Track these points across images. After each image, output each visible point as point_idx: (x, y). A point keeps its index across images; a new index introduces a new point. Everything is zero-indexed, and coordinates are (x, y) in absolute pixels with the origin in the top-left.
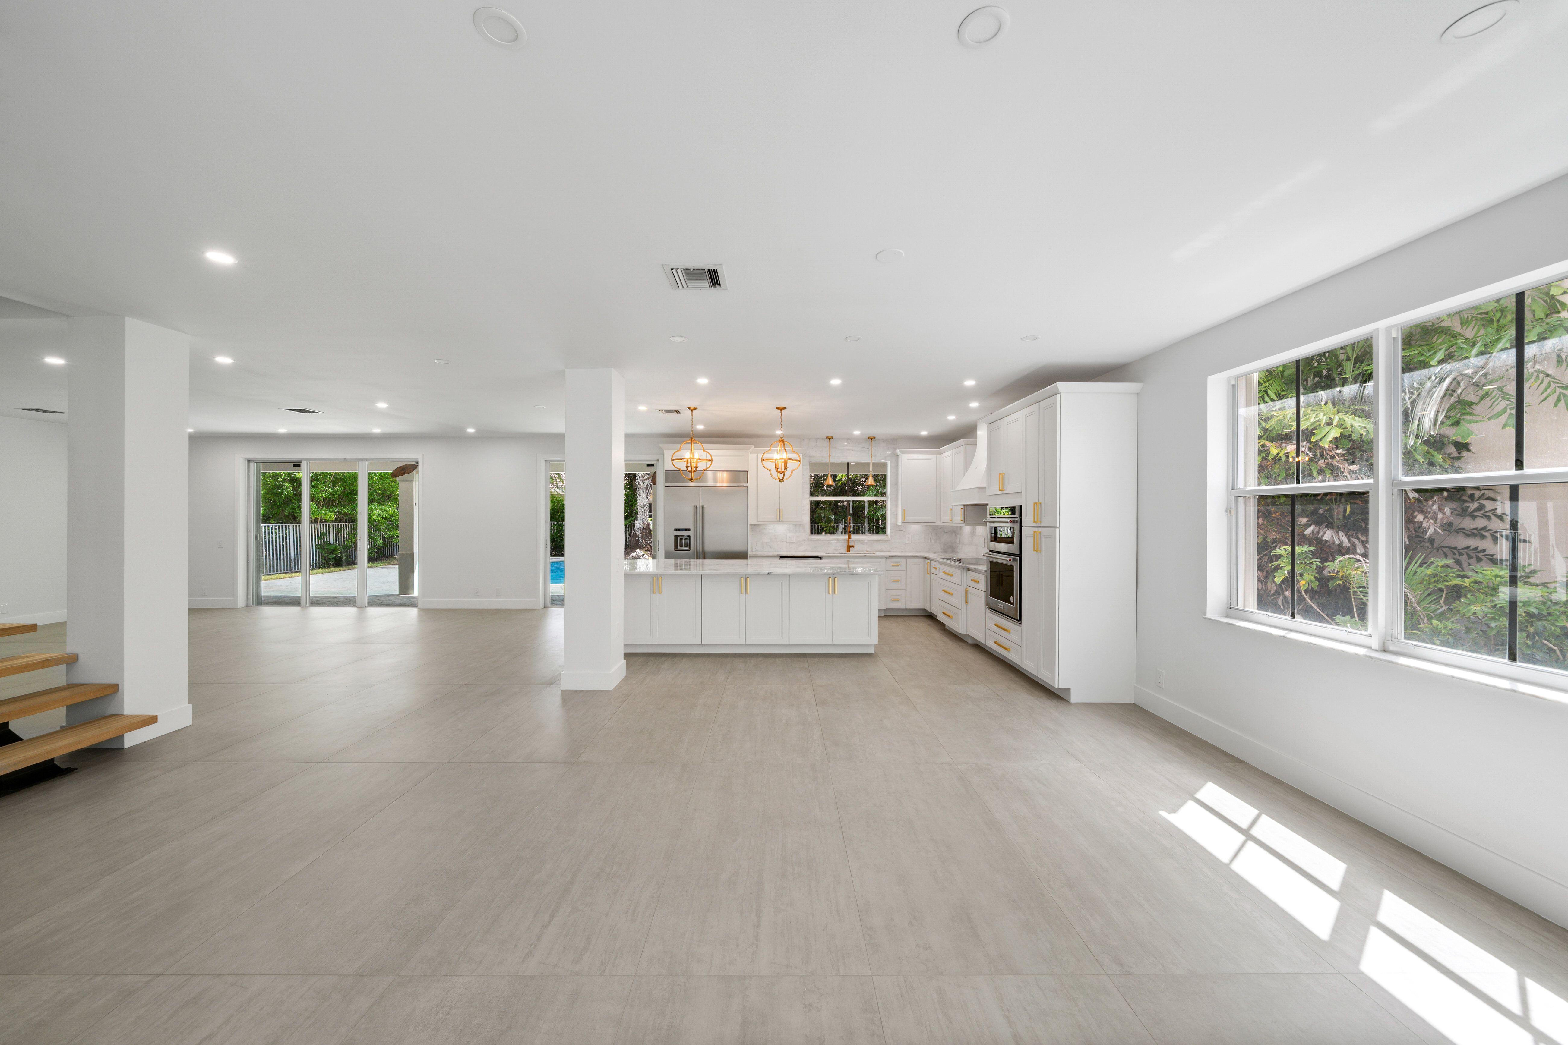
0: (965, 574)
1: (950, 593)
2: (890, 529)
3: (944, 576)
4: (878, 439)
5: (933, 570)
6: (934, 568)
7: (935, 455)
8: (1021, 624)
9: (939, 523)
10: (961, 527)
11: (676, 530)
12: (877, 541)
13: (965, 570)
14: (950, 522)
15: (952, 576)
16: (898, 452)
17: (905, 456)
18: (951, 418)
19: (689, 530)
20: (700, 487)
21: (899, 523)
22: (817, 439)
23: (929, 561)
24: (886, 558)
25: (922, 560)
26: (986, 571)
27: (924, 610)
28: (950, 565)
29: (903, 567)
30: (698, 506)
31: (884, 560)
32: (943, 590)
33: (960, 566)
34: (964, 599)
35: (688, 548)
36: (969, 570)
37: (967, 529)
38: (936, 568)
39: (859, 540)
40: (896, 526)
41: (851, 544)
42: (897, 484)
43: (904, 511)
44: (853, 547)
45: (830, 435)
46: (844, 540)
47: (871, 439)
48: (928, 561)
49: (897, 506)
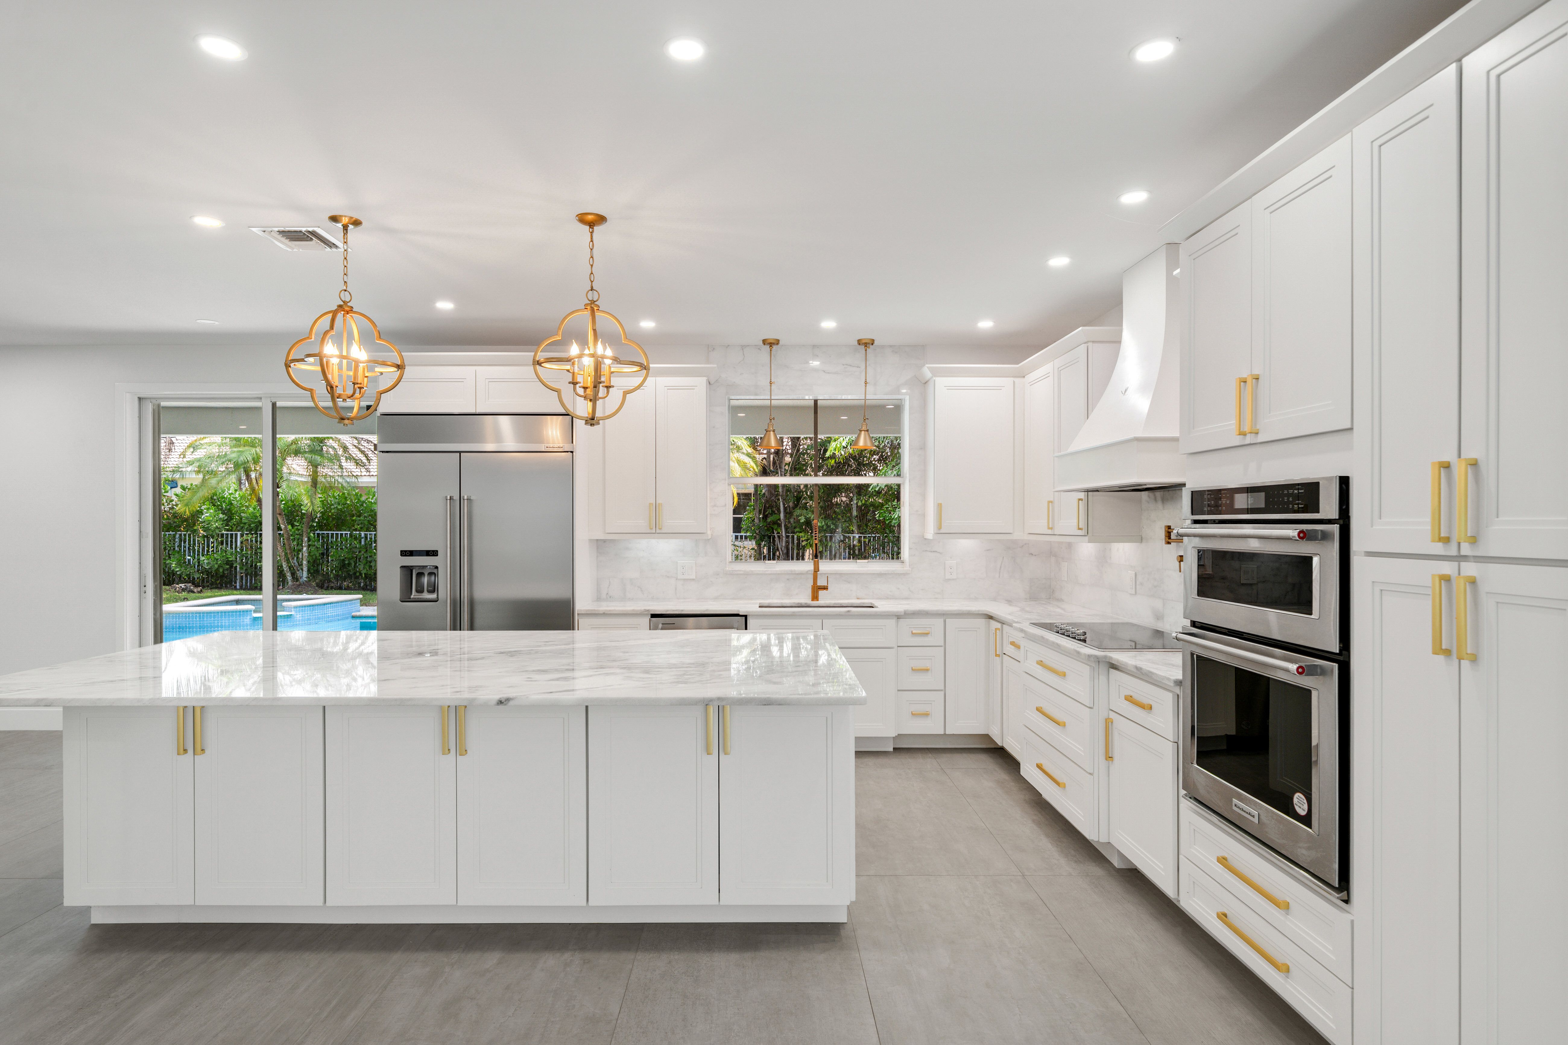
0: (1103, 678)
1: (1058, 723)
2: (910, 549)
3: (1039, 671)
4: (883, 347)
5: (1009, 649)
6: (1012, 643)
7: (1012, 379)
8: (1347, 901)
9: (1018, 535)
10: (1070, 545)
11: (404, 553)
12: (880, 575)
13: (1103, 668)
14: (1050, 532)
15: (1063, 675)
16: (927, 372)
17: (941, 383)
18: (1059, 262)
19: (434, 553)
20: (460, 452)
21: (930, 534)
22: (743, 347)
23: (999, 625)
24: (898, 617)
25: (982, 622)
26: (1179, 683)
27: (987, 737)
28: (1057, 648)
29: (936, 638)
30: (456, 497)
31: (892, 622)
32: (1038, 709)
33: (1089, 656)
34: (1104, 750)
35: (433, 596)
36: (1113, 666)
37: (1087, 549)
38: (1018, 647)
39: (840, 575)
40: (922, 541)
41: (821, 582)
42: (923, 447)
43: (939, 507)
44: (825, 588)
45: (771, 336)
46: (807, 572)
47: (866, 344)
48: (995, 625)
49: (924, 496)
